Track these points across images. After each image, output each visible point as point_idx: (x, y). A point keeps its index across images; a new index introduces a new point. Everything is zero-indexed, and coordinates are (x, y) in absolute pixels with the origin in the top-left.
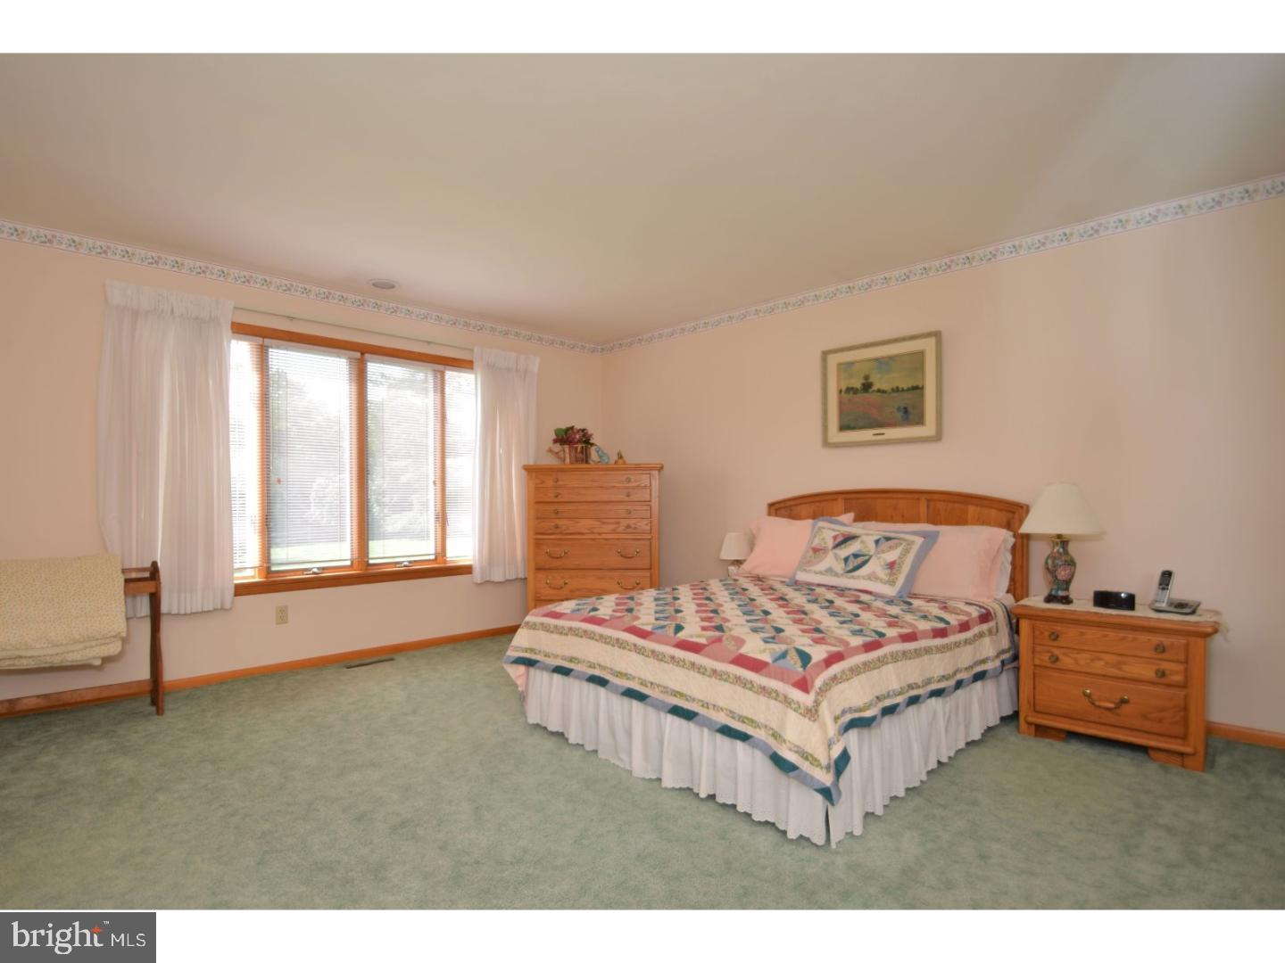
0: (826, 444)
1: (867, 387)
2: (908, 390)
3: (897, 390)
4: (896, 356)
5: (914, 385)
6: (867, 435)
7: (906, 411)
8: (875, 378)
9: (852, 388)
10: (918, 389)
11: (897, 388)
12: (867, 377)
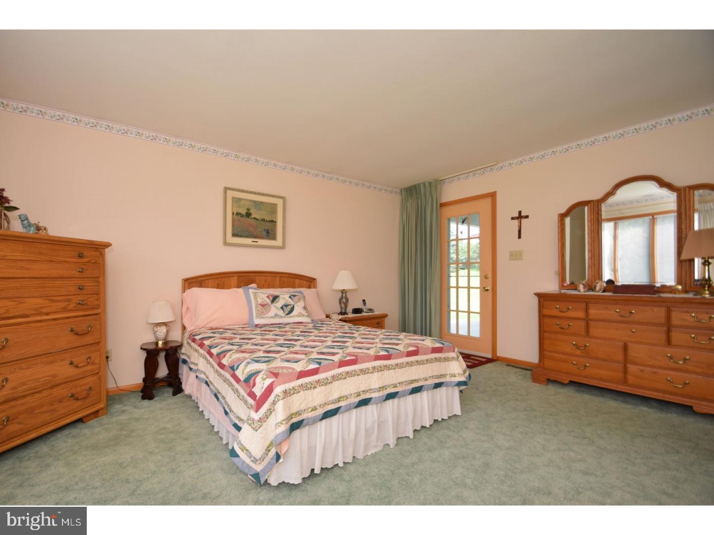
0: (226, 244)
1: (248, 215)
2: (269, 221)
3: (263, 220)
4: (265, 203)
5: (272, 220)
6: (249, 241)
7: (268, 232)
8: (252, 211)
9: (240, 214)
10: (273, 222)
11: (264, 219)
12: (248, 210)
